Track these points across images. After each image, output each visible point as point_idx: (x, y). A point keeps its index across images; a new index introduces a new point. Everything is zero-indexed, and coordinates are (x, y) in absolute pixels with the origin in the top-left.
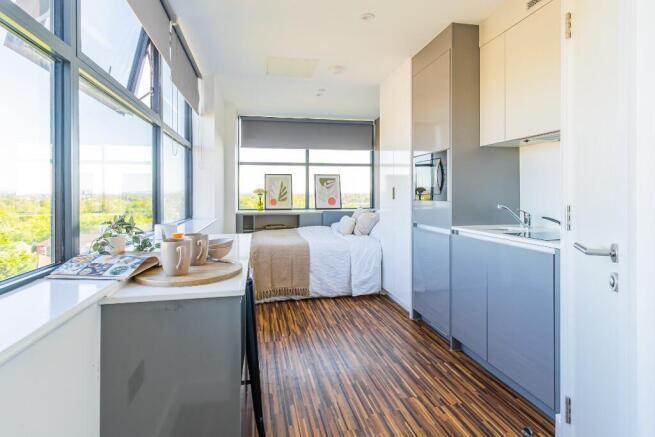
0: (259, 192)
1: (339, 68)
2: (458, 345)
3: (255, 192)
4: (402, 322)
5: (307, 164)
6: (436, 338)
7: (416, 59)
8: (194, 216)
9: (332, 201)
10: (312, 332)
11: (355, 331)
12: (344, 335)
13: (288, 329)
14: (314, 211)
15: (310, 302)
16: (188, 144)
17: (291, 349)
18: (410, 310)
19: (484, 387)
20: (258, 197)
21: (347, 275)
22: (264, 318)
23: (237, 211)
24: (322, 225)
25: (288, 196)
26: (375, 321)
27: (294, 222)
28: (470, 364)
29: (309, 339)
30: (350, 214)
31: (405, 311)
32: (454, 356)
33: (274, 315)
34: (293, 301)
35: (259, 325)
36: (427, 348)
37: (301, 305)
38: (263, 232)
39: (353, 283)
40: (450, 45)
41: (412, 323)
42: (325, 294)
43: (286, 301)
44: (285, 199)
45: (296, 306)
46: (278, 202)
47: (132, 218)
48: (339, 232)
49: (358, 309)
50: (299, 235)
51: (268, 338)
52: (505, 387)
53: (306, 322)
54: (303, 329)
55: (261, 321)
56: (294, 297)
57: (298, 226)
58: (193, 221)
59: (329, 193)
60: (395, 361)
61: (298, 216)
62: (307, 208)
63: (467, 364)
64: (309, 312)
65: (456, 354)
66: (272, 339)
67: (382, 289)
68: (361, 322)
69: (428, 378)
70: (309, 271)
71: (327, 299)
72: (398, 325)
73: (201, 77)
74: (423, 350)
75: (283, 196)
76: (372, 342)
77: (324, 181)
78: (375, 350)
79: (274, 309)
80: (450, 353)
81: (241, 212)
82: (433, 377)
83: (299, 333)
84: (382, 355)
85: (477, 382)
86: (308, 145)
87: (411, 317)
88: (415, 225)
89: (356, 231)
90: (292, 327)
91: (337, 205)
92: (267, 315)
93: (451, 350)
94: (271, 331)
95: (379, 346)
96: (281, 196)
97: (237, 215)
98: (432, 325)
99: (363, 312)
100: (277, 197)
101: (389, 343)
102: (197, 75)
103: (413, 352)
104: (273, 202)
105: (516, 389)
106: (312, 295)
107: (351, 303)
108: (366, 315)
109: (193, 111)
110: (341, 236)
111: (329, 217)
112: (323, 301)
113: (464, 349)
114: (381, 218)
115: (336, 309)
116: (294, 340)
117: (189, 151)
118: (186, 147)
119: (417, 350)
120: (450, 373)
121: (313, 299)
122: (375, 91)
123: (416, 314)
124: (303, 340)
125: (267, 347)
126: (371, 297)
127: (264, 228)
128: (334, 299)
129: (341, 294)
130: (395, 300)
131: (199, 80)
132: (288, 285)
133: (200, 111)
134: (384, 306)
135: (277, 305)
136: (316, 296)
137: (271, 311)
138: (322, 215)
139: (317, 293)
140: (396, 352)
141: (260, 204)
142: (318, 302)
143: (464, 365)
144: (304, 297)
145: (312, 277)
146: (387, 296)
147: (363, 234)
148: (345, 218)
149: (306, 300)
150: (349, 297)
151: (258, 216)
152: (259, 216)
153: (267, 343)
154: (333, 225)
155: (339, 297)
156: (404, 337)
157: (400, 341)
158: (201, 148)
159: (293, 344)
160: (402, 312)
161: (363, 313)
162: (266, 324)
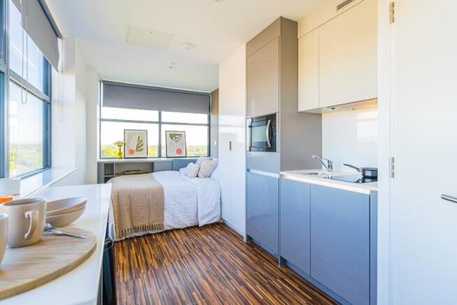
0: (119, 144)
1: (190, 45)
2: (284, 262)
3: (115, 144)
4: (238, 244)
5: (160, 123)
6: (266, 257)
7: (250, 44)
8: (53, 165)
9: (179, 151)
10: (168, 264)
11: (205, 259)
12: (196, 264)
13: (146, 263)
14: (165, 159)
15: (164, 234)
16: (47, 98)
17: (150, 286)
18: (244, 236)
19: (310, 298)
20: (118, 148)
21: (194, 210)
22: (124, 255)
23: (98, 160)
24: (172, 170)
25: (144, 147)
26: (219, 247)
27: (150, 168)
28: (296, 277)
29: (166, 273)
30: (194, 162)
31: (240, 236)
32: (283, 272)
33: (133, 251)
34: (149, 235)
35: (119, 264)
36: (262, 266)
37: (156, 238)
38: (123, 177)
39: (199, 216)
40: (279, 34)
41: (247, 246)
42: (177, 226)
43: (144, 236)
44: (142, 149)
45: (152, 240)
46: (136, 152)
48: (186, 175)
49: (204, 237)
50: (153, 179)
51: (127, 277)
52: (324, 295)
53: (163, 254)
54: (160, 262)
55: (121, 258)
56: (151, 232)
57: (152, 172)
58: (52, 170)
59: (176, 146)
60: (241, 285)
61: (152, 164)
62: (160, 156)
63: (293, 279)
64: (164, 244)
65: (283, 269)
66: (132, 278)
67: (221, 218)
68: (208, 248)
69: (269, 296)
70: (163, 208)
71: (177, 230)
72: (235, 248)
73: (61, 38)
74: (259, 269)
75: (139, 148)
76: (220, 268)
77: (173, 136)
78: (224, 275)
79: (132, 244)
80: (280, 270)
81: (102, 160)
82: (272, 294)
83: (157, 267)
84: (229, 279)
85: (304, 293)
86: (160, 108)
87: (245, 240)
88: (248, 170)
89: (200, 174)
90: (150, 261)
91: (183, 155)
92: (126, 253)
93: (279, 267)
94: (130, 268)
95: (226, 271)
96: (137, 148)
97: (99, 164)
98: (261, 246)
99: (208, 239)
100: (135, 148)
101: (233, 266)
102: (57, 34)
103: (252, 271)
104: (131, 152)
105: (332, 296)
106: (167, 228)
107: (198, 232)
108: (211, 242)
109: (53, 69)
110: (188, 178)
111: (178, 164)
112: (175, 232)
113: (289, 265)
114: (220, 164)
115: (186, 238)
116: (152, 276)
117: (48, 106)
118: (44, 100)
119: (255, 270)
120: (284, 289)
121: (167, 232)
122: (215, 69)
123: (249, 238)
124: (161, 274)
125: (127, 287)
126: (213, 225)
127: (124, 174)
128: (184, 229)
129: (189, 225)
130: (231, 227)
131: (59, 40)
132: (146, 223)
134: (223, 232)
135: (135, 240)
136: (169, 228)
137: (130, 247)
138: (172, 162)
139: (170, 226)
140: (240, 275)
141: (120, 154)
142: (171, 234)
143: (291, 279)
144: (159, 231)
145: (166, 214)
146: (224, 224)
147: (205, 177)
148: (191, 164)
149: (161, 233)
150: (197, 227)
152: (118, 164)
153: (126, 283)
154: (181, 170)
155: (188, 228)
156: (243, 260)
157: (241, 263)
158: (61, 103)
159: (152, 280)
160: (237, 236)
161: (209, 241)
162: (126, 261)
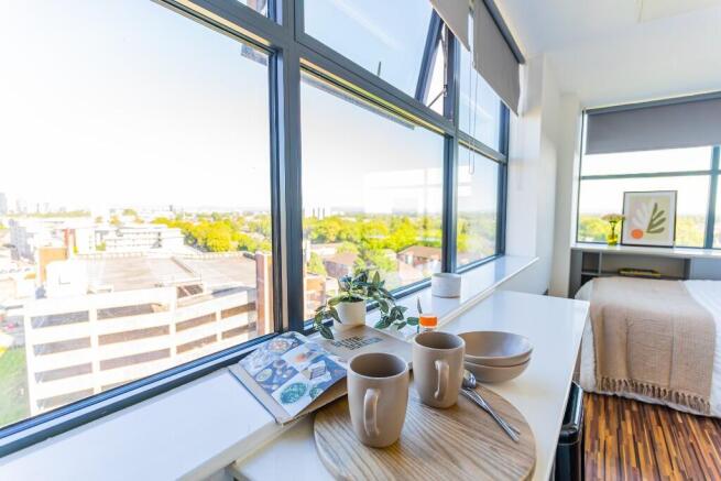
0: (612, 219)
3: (604, 218)
5: (714, 173)
8: (508, 252)
15: (709, 423)
16: (502, 157)
20: (609, 226)
22: (608, 425)
23: (573, 244)
25: (668, 226)
27: (681, 269)
33: (628, 429)
34: (670, 411)
37: (685, 424)
38: (615, 280)
43: (655, 407)
44: (662, 229)
46: (647, 235)
47: (377, 274)
56: (672, 405)
57: (685, 278)
58: (506, 258)
61: (686, 262)
62: (709, 246)
64: (706, 446)
73: (523, 62)
75: (655, 225)
79: (628, 413)
81: (580, 246)
92: (614, 425)
94: (619, 459)
96: (651, 226)
97: (573, 252)
100: (644, 226)
102: (518, 58)
104: (637, 234)
106: (716, 412)
109: (512, 113)
117: (504, 167)
118: (499, 162)
121: (717, 421)
127: (618, 273)
131: (521, 66)
133: (520, 110)
135: (634, 408)
137: (621, 417)
141: (613, 236)
144: (695, 412)
149: (700, 419)
151: (607, 255)
152: (609, 255)
158: (521, 161)
162: (611, 440)
